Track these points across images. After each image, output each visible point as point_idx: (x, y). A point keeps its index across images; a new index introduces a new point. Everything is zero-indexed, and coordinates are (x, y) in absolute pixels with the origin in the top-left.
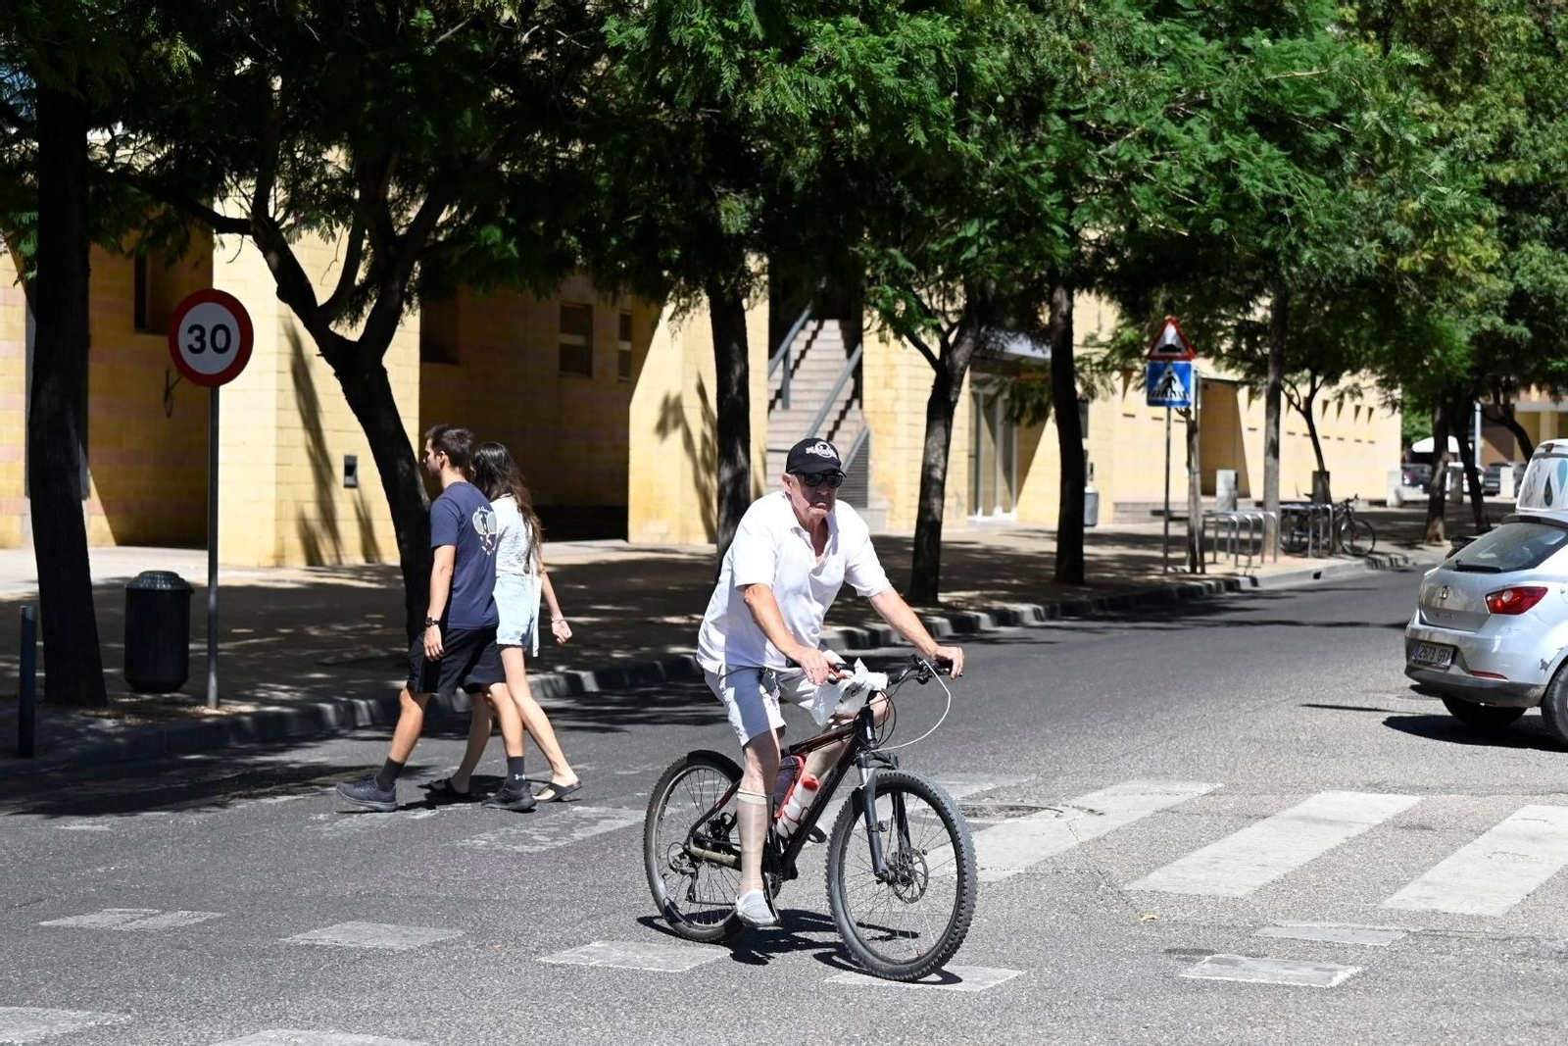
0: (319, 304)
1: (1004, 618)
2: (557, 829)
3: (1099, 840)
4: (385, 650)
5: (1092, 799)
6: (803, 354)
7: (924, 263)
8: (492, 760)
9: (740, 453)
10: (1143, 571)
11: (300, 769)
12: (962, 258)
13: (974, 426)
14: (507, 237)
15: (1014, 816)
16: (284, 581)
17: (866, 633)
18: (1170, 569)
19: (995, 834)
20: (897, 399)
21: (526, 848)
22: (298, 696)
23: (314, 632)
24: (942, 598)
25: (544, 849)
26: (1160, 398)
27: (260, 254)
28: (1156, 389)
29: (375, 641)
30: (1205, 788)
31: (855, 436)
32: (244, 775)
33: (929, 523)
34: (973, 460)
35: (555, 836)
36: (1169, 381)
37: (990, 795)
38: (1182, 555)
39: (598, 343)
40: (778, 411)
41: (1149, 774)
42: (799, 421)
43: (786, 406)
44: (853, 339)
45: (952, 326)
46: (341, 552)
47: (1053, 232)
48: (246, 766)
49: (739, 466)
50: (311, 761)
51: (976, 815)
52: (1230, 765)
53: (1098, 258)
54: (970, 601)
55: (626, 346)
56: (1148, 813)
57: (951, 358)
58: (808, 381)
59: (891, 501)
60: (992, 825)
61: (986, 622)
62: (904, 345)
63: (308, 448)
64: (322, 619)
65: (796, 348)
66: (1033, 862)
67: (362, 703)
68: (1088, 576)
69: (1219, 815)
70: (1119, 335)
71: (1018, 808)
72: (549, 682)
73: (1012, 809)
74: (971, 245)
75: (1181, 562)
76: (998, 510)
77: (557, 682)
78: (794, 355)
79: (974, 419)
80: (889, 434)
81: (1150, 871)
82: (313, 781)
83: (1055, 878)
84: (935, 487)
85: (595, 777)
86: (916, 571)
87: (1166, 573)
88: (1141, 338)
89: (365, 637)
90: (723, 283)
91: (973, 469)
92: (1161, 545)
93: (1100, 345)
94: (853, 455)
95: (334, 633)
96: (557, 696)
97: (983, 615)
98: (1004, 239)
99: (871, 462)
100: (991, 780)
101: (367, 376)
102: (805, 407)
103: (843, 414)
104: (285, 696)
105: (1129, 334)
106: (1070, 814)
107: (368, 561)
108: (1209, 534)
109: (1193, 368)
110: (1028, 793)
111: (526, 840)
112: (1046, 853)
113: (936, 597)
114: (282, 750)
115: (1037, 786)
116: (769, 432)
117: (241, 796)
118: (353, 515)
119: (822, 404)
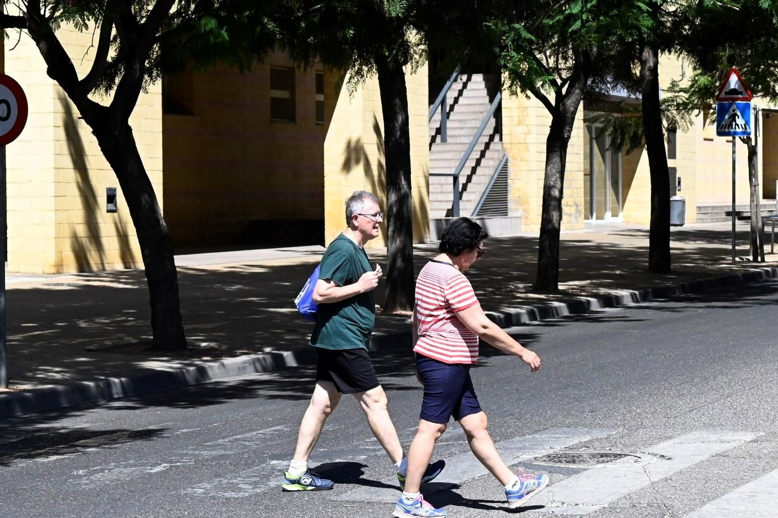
0: (80, 80)
1: (609, 301)
2: (257, 479)
3: (666, 480)
4: (136, 338)
5: (663, 447)
6: (456, 100)
7: (542, 34)
8: (212, 424)
9: (403, 182)
10: (716, 261)
11: (67, 433)
12: (570, 30)
13: (588, 151)
14: (220, 26)
15: (603, 462)
16: (62, 284)
17: (502, 316)
18: (737, 259)
19: (587, 477)
20: (528, 133)
21: (233, 495)
22: (67, 376)
23: (83, 325)
24: (561, 287)
25: (247, 495)
26: (727, 130)
27: (34, 43)
28: (723, 123)
29: (130, 331)
30: (750, 436)
31: (497, 162)
32: (25, 439)
33: (550, 229)
34: (588, 177)
35: (255, 485)
36: (733, 117)
37: (586, 445)
38: (747, 247)
39: (299, 96)
40: (438, 144)
41: (708, 426)
42: (456, 151)
43: (444, 140)
44: (494, 89)
45: (564, 81)
46: (105, 262)
47: (639, 8)
48: (28, 432)
49: (403, 191)
50: (77, 427)
51: (574, 462)
52: (771, 418)
53: (677, 25)
54: (582, 289)
55: (321, 98)
56: (705, 457)
57: (563, 105)
58: (460, 121)
59: (525, 210)
60: (586, 470)
61: (595, 305)
62: (528, 97)
63: (78, 183)
64: (89, 314)
65: (451, 96)
66: (615, 498)
67: (116, 380)
68: (674, 266)
69: (759, 458)
70: (696, 81)
71: (607, 455)
72: (258, 359)
73: (602, 456)
74: (576, 21)
75: (746, 253)
76: (608, 214)
77: (264, 359)
78: (450, 101)
79: (588, 146)
80: (522, 160)
81: (703, 503)
82: (77, 443)
83: (631, 511)
84: (553, 203)
85: (289, 437)
86: (540, 266)
87: (734, 262)
88: (713, 83)
89: (122, 328)
90: (387, 54)
91: (588, 184)
92: (730, 240)
93: (682, 90)
94: (496, 176)
95: (98, 326)
96: (265, 370)
97: (593, 300)
98: (602, 14)
99: (509, 181)
100: (588, 433)
101: (117, 133)
102: (458, 140)
103: (487, 145)
104: (58, 376)
105: (704, 80)
106: (646, 459)
107: (126, 268)
108: (768, 229)
109: (752, 106)
110: (615, 443)
111: (234, 488)
112: (625, 491)
113: (557, 285)
114: (55, 419)
115: (623, 437)
116: (431, 160)
117: (22, 457)
118: (114, 232)
119: (471, 138)
